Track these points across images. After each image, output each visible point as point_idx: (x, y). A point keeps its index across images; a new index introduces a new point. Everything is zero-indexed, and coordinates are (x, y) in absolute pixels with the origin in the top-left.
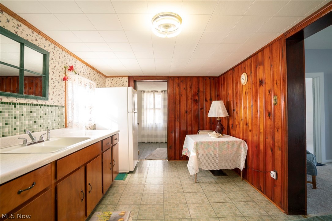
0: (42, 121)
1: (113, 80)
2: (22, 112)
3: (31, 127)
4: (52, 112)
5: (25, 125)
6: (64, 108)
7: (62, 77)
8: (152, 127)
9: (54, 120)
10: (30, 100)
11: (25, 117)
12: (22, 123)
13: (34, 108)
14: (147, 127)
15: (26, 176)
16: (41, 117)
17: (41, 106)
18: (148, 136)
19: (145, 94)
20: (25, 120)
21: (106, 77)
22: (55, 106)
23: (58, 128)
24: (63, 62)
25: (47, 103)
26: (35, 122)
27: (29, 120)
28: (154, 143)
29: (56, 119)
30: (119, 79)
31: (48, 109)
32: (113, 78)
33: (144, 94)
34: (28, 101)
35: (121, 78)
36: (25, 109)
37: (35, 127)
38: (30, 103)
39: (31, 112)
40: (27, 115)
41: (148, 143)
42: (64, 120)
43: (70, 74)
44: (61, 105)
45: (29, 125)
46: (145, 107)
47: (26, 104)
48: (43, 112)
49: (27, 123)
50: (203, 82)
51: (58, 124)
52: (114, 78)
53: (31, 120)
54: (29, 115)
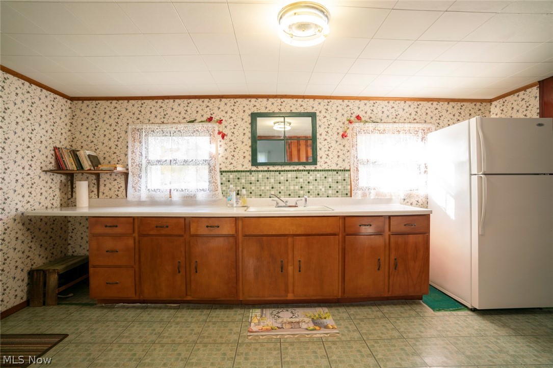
0: (311, 187)
2: (287, 178)
3: (297, 192)
4: (325, 177)
5: (290, 190)
6: (347, 174)
9: (330, 187)
11: (289, 183)
12: (287, 188)
13: (299, 174)
16: (309, 182)
17: (309, 171)
20: (289, 185)
22: (331, 170)
23: (337, 197)
24: (345, 114)
25: (318, 168)
26: (301, 187)
27: (294, 185)
29: (334, 185)
31: (318, 175)
34: (294, 167)
36: (290, 175)
37: (302, 192)
38: (296, 169)
39: (297, 178)
40: (292, 180)
42: (349, 187)
44: (342, 169)
45: (294, 190)
47: (291, 171)
48: (311, 178)
49: (292, 188)
51: (337, 192)
53: (297, 185)
54: (294, 180)
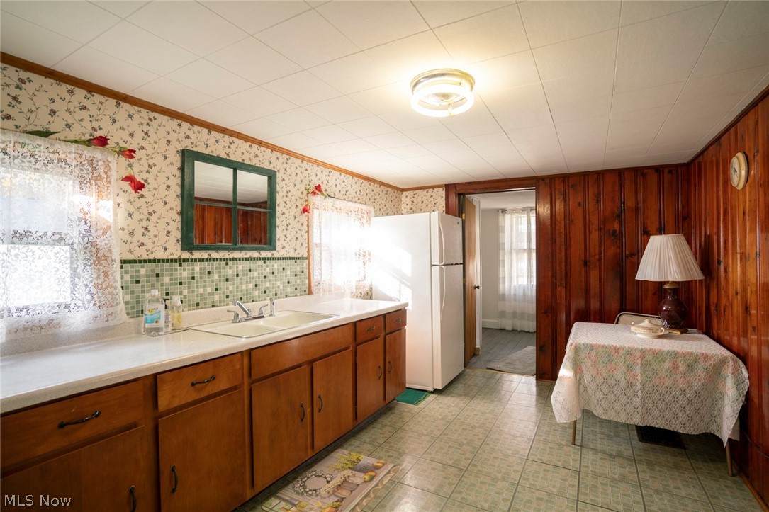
0: (268, 284)
1: (416, 196)
2: (237, 271)
3: (250, 294)
4: (284, 269)
5: (241, 291)
6: (305, 263)
7: (301, 208)
8: (524, 295)
9: (288, 282)
10: (247, 252)
11: (241, 279)
12: (237, 287)
13: (254, 265)
14: (512, 293)
15: (202, 365)
16: (265, 277)
17: (265, 259)
18: (514, 315)
19: (507, 216)
20: (241, 283)
21: (402, 190)
22: (290, 258)
23: (296, 296)
24: (304, 181)
25: (276, 254)
26: (256, 285)
27: (247, 282)
28: (528, 332)
29: (292, 279)
30: (427, 192)
31: (276, 265)
32: (415, 192)
33: (504, 216)
34: (246, 254)
35: (432, 190)
36: (242, 266)
37: (256, 293)
38: (248, 256)
39: (250, 270)
40: (244, 275)
41: (514, 331)
42: (307, 281)
43: (317, 200)
44: (300, 256)
45: (247, 290)
46: (507, 246)
47: (243, 259)
48: (268, 270)
49: (244, 287)
50: (636, 184)
51: (296, 289)
52: (417, 191)
53: (250, 282)
54: (247, 275)
